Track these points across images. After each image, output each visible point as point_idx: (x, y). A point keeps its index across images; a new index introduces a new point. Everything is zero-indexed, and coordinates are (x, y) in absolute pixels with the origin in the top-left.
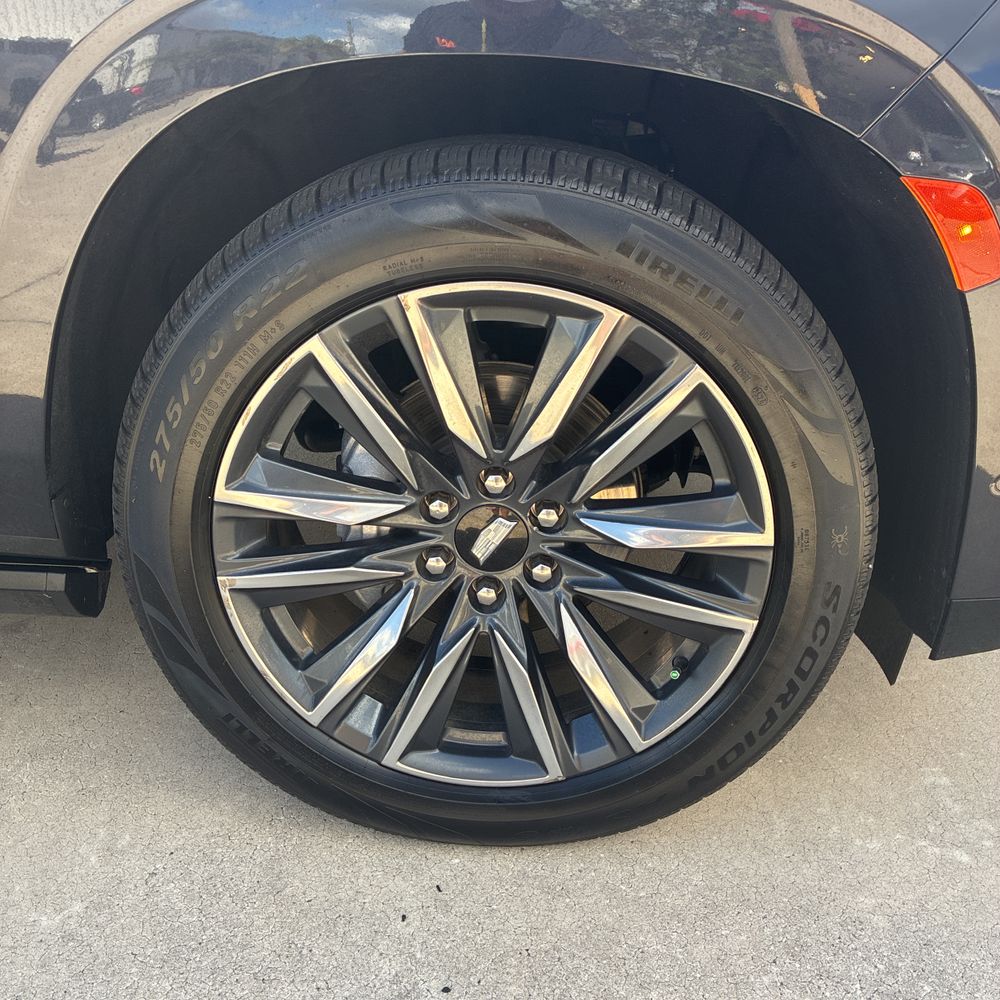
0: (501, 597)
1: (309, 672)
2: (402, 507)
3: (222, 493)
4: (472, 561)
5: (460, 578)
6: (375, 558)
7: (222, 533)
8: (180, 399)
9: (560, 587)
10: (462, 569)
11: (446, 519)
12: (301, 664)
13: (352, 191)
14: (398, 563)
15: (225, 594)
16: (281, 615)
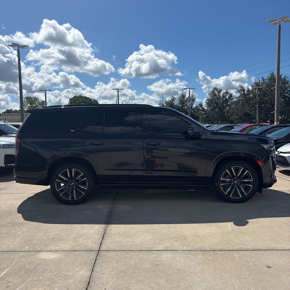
0: (236, 186)
3: (221, 179)
4: (235, 183)
9: (240, 185)
14: (230, 183)
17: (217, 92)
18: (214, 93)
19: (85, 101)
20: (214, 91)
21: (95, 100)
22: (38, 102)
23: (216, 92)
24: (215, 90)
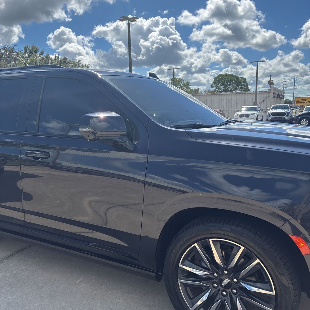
0: (227, 295)
1: (192, 301)
2: (209, 273)
3: (180, 265)
4: (222, 286)
5: (220, 289)
6: (204, 282)
7: (180, 272)
8: (175, 249)
9: (237, 295)
10: (220, 287)
11: (217, 277)
12: (191, 299)
13: (203, 223)
14: (208, 284)
15: (179, 283)
16: (188, 288)
19: (230, 80)
21: (243, 78)
22: (183, 83)
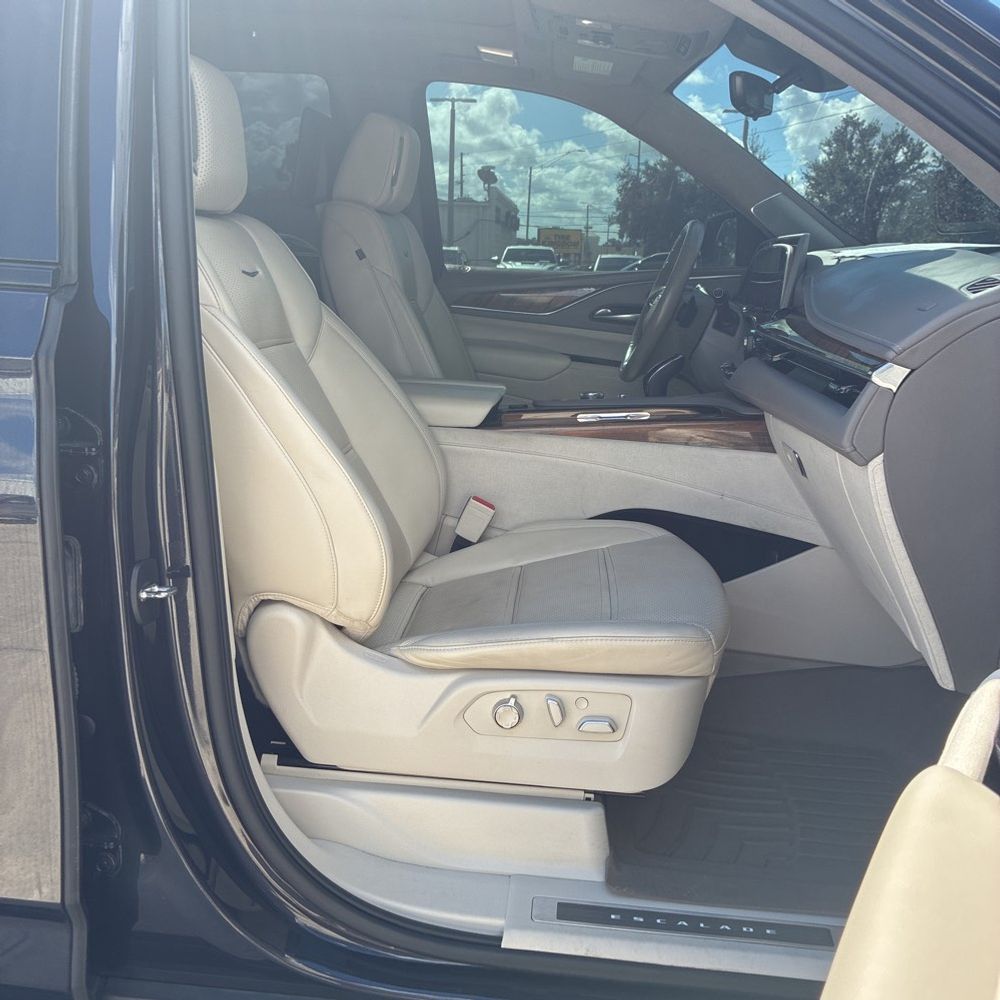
17: (855, 137)
18: (843, 142)
20: (845, 129)
23: (852, 138)
24: (850, 128)
